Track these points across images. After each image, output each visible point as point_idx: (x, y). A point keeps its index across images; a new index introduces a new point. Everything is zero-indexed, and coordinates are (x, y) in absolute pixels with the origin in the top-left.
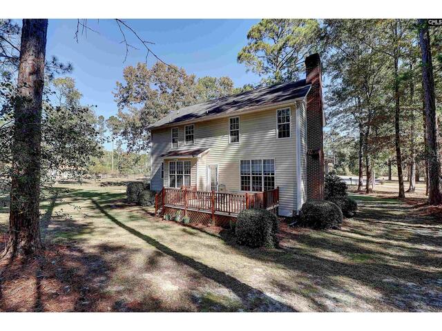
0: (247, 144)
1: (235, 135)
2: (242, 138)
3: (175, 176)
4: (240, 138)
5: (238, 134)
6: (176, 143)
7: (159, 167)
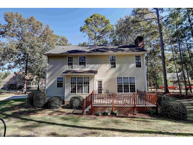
0: (120, 69)
1: (113, 64)
2: (117, 66)
3: (76, 86)
4: (116, 66)
5: (115, 64)
6: (71, 66)
7: (54, 80)
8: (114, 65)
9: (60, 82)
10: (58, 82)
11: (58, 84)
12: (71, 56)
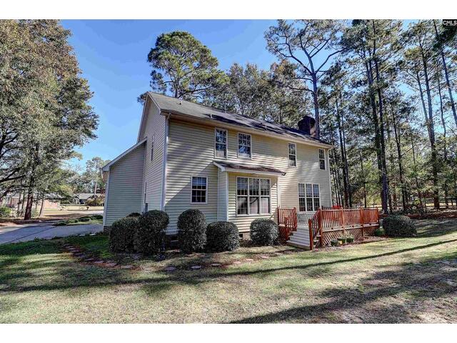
0: (301, 170)
1: (292, 159)
3: (246, 197)
4: (297, 163)
5: (294, 159)
6: (223, 152)
7: (186, 182)
8: (293, 161)
9: (199, 187)
10: (194, 187)
11: (194, 193)
12: (223, 128)
